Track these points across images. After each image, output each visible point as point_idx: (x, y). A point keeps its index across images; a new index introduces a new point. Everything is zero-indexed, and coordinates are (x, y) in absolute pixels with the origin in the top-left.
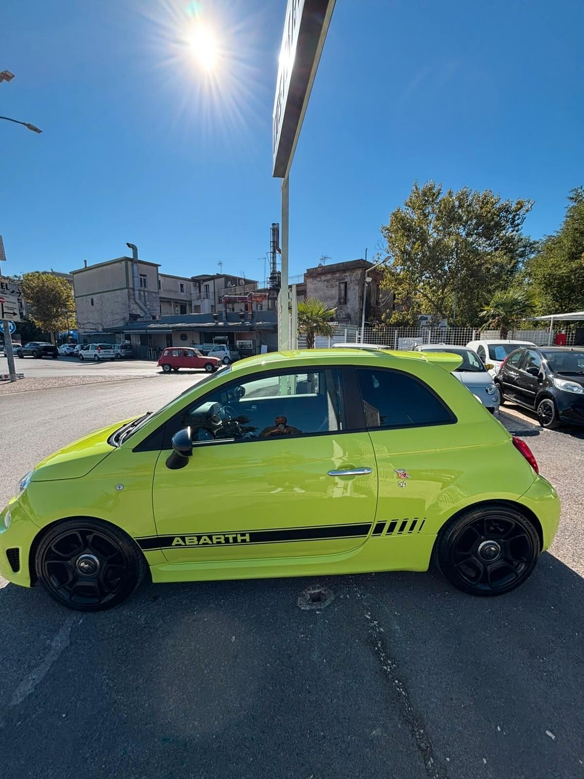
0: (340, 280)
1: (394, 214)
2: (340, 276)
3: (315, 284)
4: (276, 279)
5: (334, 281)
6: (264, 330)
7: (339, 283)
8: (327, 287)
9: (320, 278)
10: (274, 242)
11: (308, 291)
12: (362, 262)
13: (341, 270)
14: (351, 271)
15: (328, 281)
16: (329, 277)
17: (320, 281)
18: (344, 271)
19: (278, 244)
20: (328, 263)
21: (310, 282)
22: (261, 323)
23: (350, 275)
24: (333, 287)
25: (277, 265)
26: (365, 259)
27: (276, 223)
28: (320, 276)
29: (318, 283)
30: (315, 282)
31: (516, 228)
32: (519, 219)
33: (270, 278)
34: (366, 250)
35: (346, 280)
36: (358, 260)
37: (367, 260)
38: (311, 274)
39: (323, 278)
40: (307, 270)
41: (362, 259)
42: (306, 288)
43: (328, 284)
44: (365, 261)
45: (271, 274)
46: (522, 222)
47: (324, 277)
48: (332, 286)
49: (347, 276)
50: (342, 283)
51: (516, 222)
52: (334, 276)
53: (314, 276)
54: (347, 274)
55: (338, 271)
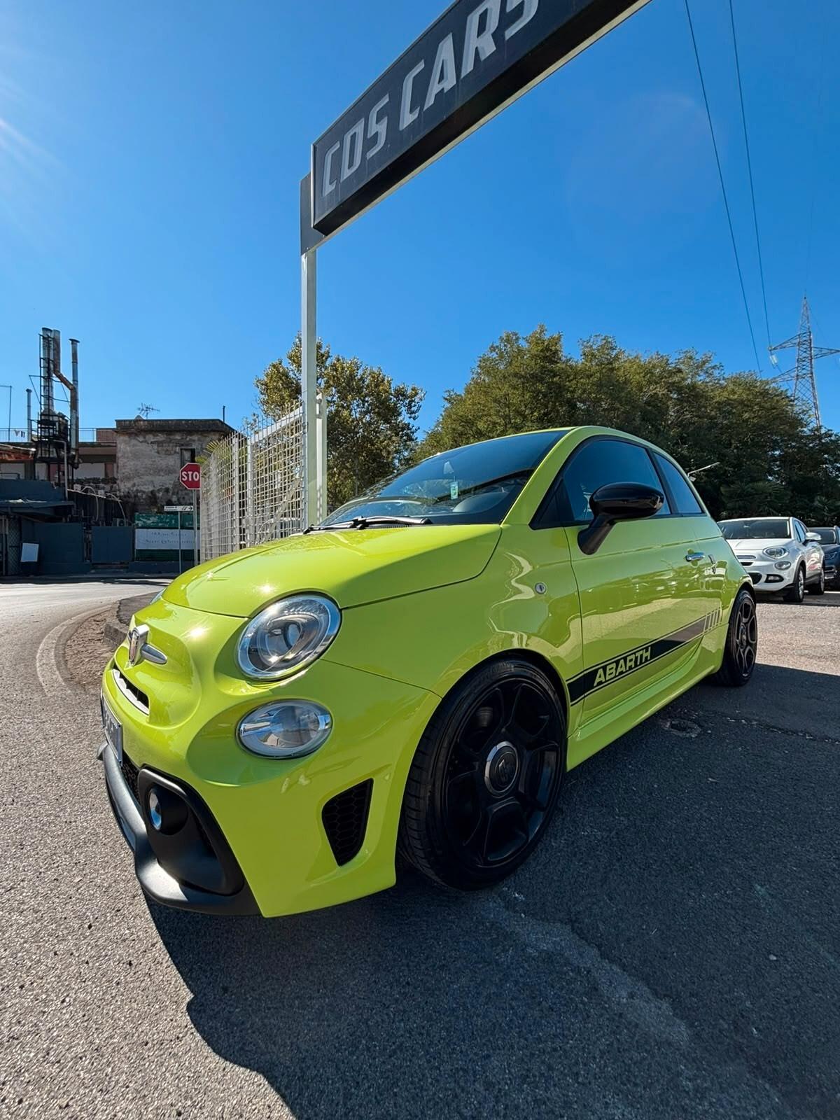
0: (182, 445)
1: (274, 366)
2: (182, 439)
3: (134, 445)
4: (55, 425)
5: (171, 445)
6: (27, 515)
7: (181, 449)
8: (158, 452)
9: (145, 438)
10: (47, 360)
11: (119, 455)
12: (220, 424)
13: (183, 431)
14: (201, 434)
15: (159, 443)
16: (161, 437)
17: (145, 442)
18: (190, 432)
19: (57, 365)
20: (153, 416)
21: (125, 441)
22: (20, 501)
23: (199, 440)
24: (169, 455)
25: (55, 401)
26: (222, 420)
27: (52, 329)
28: (142, 433)
29: (140, 444)
30: (134, 442)
31: (413, 415)
32: (415, 406)
33: (39, 422)
34: (224, 409)
35: (194, 447)
36: (213, 420)
37: (226, 422)
38: (127, 428)
39: (150, 438)
40: (118, 422)
41: (219, 420)
42: (115, 450)
43: (160, 449)
44: (223, 423)
45: (42, 415)
46: (418, 410)
47: (151, 436)
48: (168, 453)
49: (194, 441)
50: (186, 450)
51: (413, 409)
52: (171, 437)
53: (133, 433)
54: (195, 437)
55: (177, 431)
